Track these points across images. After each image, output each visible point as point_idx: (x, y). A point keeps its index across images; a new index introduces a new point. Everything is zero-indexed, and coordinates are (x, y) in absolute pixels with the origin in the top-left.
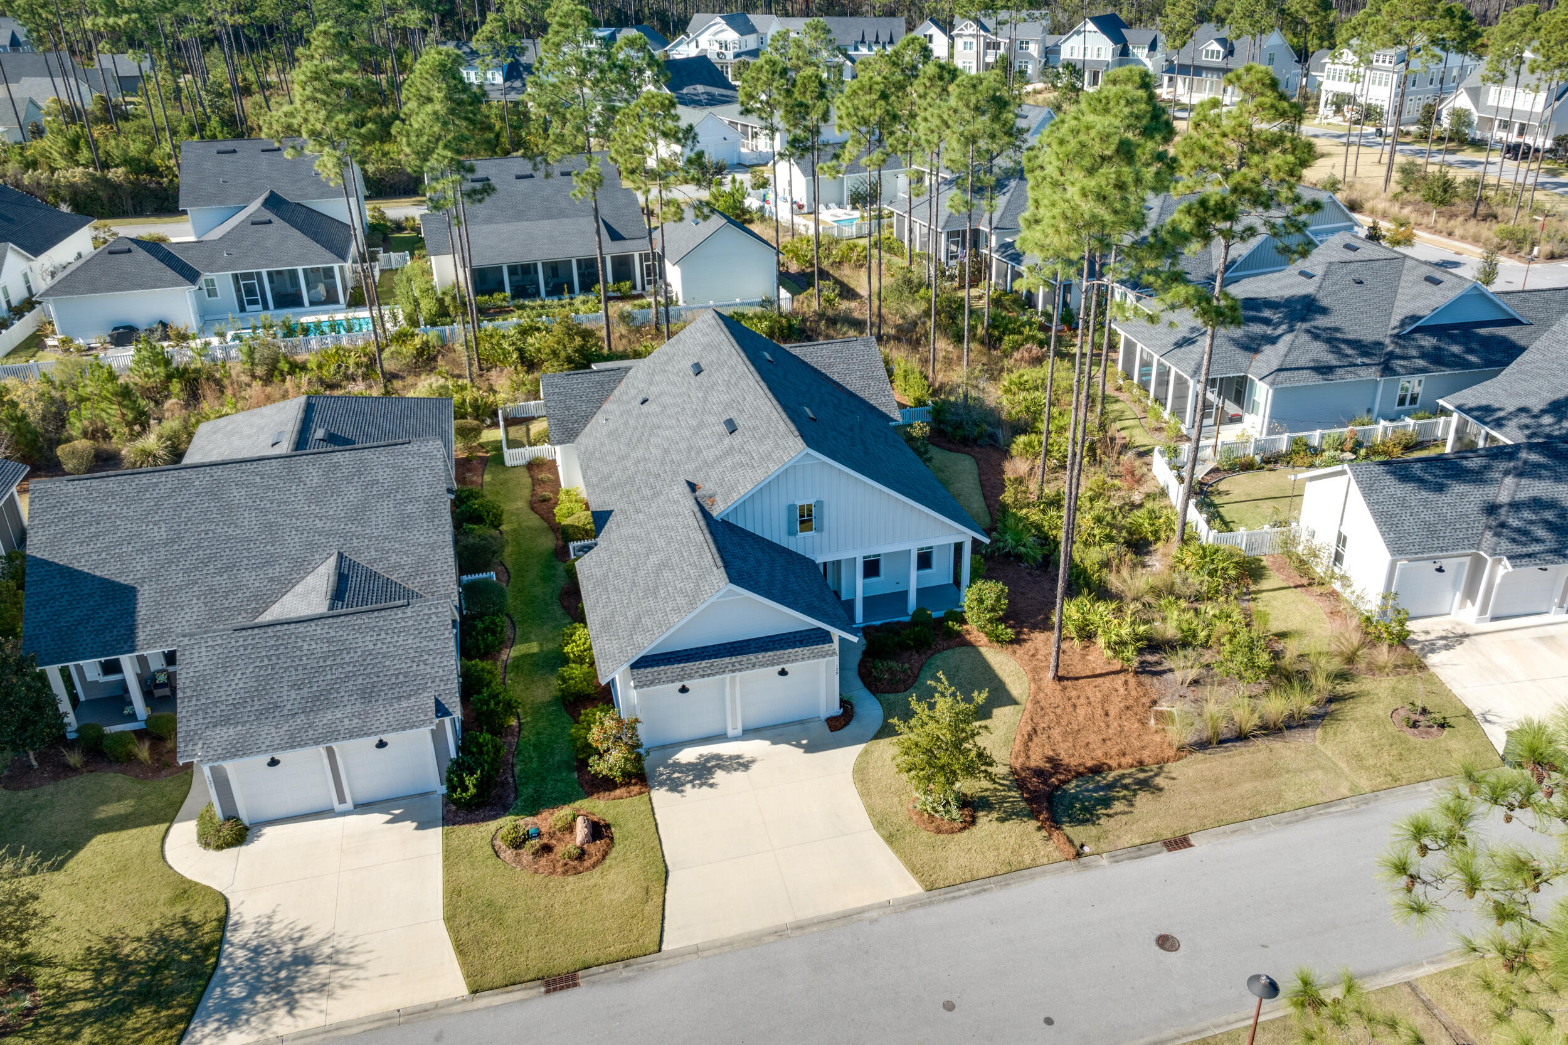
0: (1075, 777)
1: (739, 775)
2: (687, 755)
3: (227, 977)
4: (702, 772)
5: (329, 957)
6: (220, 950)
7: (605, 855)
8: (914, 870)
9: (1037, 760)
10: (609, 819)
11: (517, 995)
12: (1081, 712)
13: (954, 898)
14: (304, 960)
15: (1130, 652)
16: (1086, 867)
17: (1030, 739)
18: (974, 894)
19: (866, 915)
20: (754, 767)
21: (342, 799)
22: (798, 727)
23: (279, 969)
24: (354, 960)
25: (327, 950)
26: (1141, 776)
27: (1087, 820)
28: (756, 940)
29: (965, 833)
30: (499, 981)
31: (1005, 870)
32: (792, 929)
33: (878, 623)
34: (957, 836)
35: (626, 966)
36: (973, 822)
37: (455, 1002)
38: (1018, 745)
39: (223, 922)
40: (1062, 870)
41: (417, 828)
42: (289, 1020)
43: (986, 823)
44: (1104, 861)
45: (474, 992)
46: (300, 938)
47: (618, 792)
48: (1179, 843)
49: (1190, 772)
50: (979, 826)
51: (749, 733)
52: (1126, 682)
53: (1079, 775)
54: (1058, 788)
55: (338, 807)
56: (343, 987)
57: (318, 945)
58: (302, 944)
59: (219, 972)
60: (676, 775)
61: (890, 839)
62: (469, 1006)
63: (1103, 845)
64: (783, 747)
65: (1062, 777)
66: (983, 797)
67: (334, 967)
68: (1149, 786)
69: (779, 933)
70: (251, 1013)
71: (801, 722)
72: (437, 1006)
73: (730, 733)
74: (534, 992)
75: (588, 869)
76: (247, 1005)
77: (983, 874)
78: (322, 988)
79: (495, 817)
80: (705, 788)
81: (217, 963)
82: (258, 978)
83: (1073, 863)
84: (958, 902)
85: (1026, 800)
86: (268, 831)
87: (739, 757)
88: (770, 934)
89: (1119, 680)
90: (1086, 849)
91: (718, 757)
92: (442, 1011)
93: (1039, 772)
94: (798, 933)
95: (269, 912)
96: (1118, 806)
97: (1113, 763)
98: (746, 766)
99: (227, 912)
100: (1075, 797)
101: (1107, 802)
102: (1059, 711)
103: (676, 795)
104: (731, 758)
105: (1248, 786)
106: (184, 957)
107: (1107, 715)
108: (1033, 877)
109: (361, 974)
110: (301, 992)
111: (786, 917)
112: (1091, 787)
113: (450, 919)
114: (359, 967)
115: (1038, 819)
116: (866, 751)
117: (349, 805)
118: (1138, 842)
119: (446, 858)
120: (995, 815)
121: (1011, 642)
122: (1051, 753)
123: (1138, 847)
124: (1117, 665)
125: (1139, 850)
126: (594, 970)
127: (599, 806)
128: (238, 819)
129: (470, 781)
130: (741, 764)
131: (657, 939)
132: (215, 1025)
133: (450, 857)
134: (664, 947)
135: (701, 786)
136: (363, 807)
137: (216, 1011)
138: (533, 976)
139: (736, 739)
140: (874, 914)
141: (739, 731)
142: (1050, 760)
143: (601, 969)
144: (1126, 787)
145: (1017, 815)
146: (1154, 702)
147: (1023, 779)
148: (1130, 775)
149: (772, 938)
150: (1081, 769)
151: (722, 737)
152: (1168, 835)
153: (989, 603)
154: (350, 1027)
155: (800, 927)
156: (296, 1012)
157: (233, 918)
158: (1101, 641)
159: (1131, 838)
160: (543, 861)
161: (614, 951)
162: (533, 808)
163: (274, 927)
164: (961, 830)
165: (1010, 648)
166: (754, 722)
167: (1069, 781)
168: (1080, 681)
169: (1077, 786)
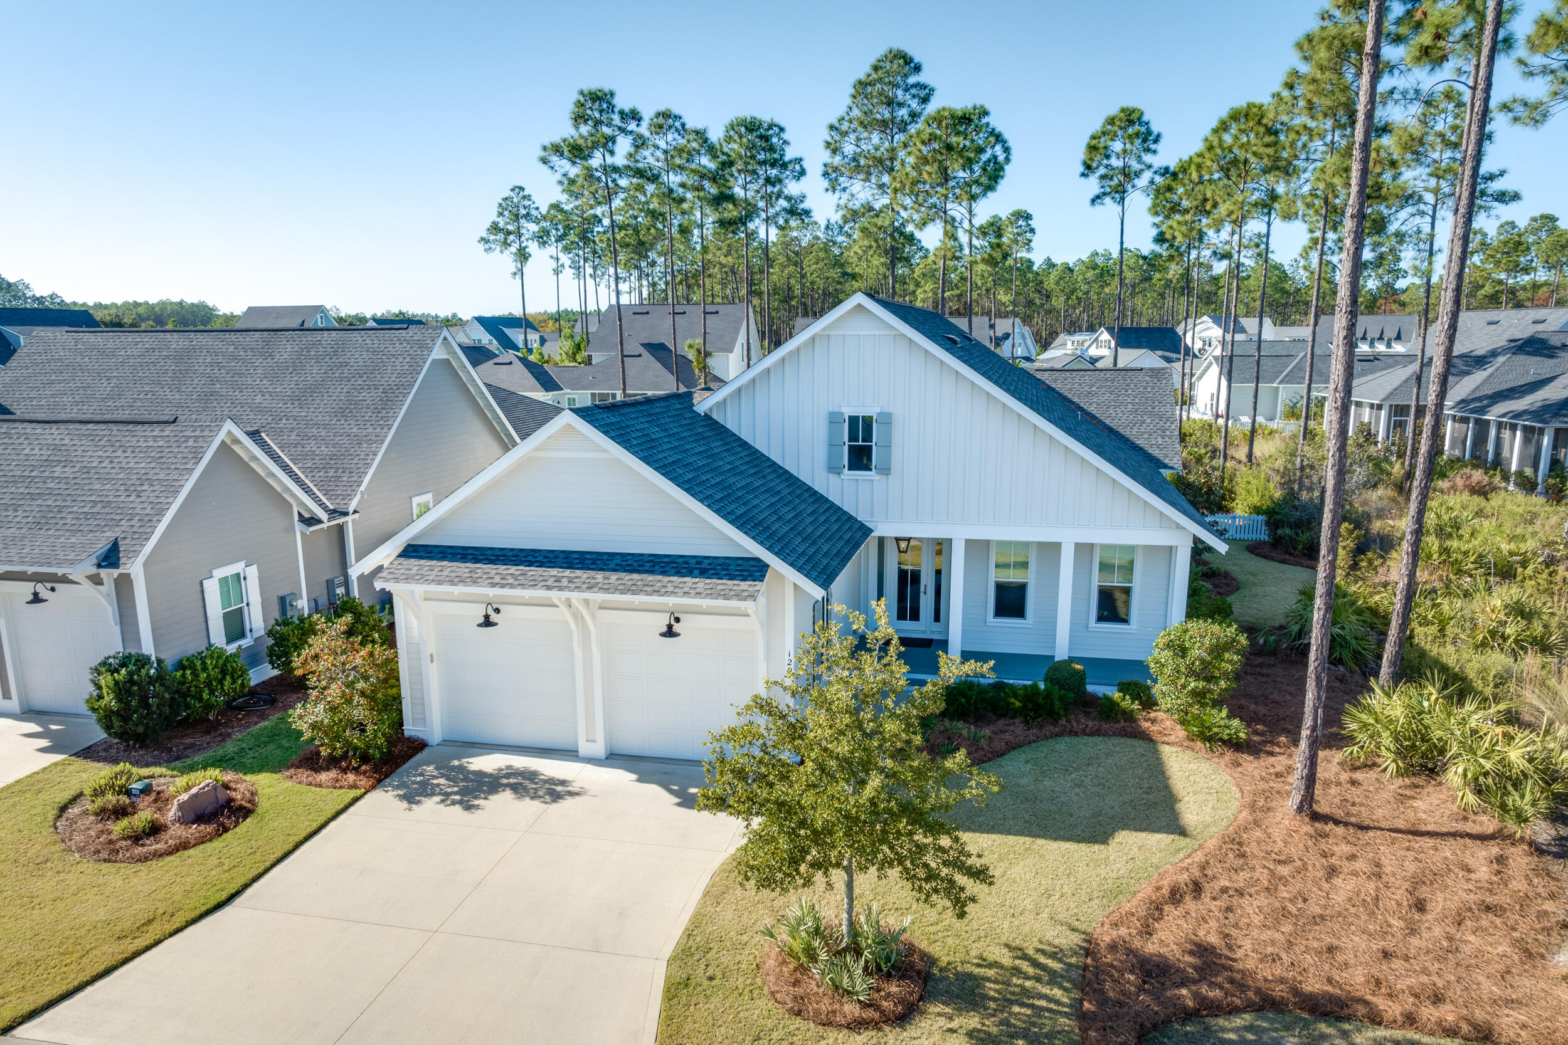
0: (1249, 1007)
1: (531, 806)
2: (487, 763)
4: (480, 788)
7: (184, 846)
10: (260, 805)
12: (1344, 888)
15: (1526, 800)
17: (1176, 896)
20: (568, 803)
36: (904, 1017)
38: (1134, 904)
41: (41, 749)
43: (932, 1033)
47: (324, 777)
50: (911, 1031)
51: (614, 758)
52: (1501, 860)
53: (1267, 1004)
54: (1189, 1015)
60: (437, 781)
64: (654, 790)
65: (1215, 994)
66: (970, 976)
73: (584, 748)
75: (127, 859)
80: (457, 807)
85: (1083, 1017)
87: (563, 783)
89: (1485, 853)
91: (532, 776)
97: (1391, 1009)
98: (556, 797)
102: (1284, 870)
103: (405, 804)
104: (548, 782)
107: (1420, 906)
117: (15, 704)
121: (1235, 745)
122: (1214, 939)
124: (1488, 824)
127: (271, 785)
130: (555, 791)
135: (454, 803)
139: (585, 760)
141: (606, 750)
142: (1202, 950)
147: (1100, 971)
150: (1279, 991)
151: (569, 754)
153: (1197, 652)
158: (1454, 776)
164: (856, 1025)
165: (1229, 755)
166: (633, 741)
167: (1233, 1011)
168: (1371, 834)
169: (1250, 1028)
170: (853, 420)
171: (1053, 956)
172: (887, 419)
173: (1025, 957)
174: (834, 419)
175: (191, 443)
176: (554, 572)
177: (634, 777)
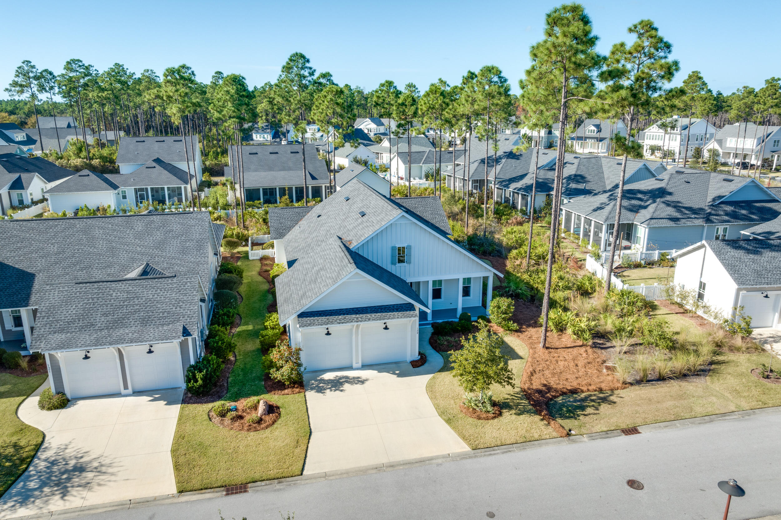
0: (561, 395)
1: (358, 386)
2: (329, 376)
3: (30, 476)
4: (337, 384)
5: (96, 468)
6: (31, 461)
7: (274, 422)
8: (464, 438)
9: (537, 384)
10: (279, 404)
11: (208, 495)
12: (561, 363)
13: (491, 455)
14: (80, 469)
15: (587, 335)
16: (574, 441)
17: (532, 374)
18: (503, 453)
19: (434, 461)
20: (367, 383)
21: (126, 387)
22: (394, 365)
23: (63, 473)
24: (110, 470)
25: (95, 464)
26: (601, 395)
27: (572, 417)
28: (363, 472)
29: (496, 420)
30: (197, 486)
31: (522, 440)
32: (387, 467)
33: (441, 321)
34: (491, 421)
35: (279, 483)
36: (500, 414)
37: (168, 497)
38: (525, 378)
39: (38, 447)
40: (559, 443)
41: (166, 404)
42: (61, 502)
43: (508, 416)
44: (585, 438)
45: (181, 492)
46: (82, 457)
47: (286, 391)
48: (632, 431)
49: (633, 395)
50: (504, 417)
51: (365, 367)
52: (586, 351)
53: (563, 394)
54: (551, 399)
55: (123, 392)
56: (99, 485)
57: (90, 462)
58: (82, 460)
59: (26, 473)
60: (321, 385)
61: (449, 421)
62: (176, 500)
63: (583, 430)
64: (386, 374)
65: (554, 394)
66: (505, 403)
67: (97, 474)
68: (607, 400)
69: (378, 468)
70: (37, 498)
71: (396, 363)
72: (155, 499)
73: (355, 365)
74: (219, 494)
75: (263, 429)
76: (37, 493)
77: (508, 442)
78: (86, 485)
79: (213, 401)
80: (337, 392)
81: (27, 468)
82: (49, 478)
83: (566, 439)
84: (494, 457)
85: (532, 405)
86: (81, 403)
87: (359, 378)
88: (373, 469)
89: (582, 350)
90: (573, 432)
91: (347, 377)
92: (157, 502)
93: (539, 391)
94: (391, 469)
95: (67, 442)
96: (589, 410)
97: (585, 389)
98: (363, 382)
99: (43, 442)
100: (563, 405)
101: (583, 408)
102: (548, 363)
103: (321, 394)
104: (354, 378)
105: (670, 403)
106: (7, 464)
107: (577, 365)
108: (540, 445)
109: (113, 478)
110: (73, 487)
111: (384, 460)
112: (571, 400)
113: (174, 451)
114: (112, 474)
115: (540, 415)
116: (434, 377)
117: (130, 391)
118: (605, 429)
119: (180, 419)
120: (514, 412)
121: (516, 331)
122: (545, 382)
123: (606, 432)
124: (580, 343)
125: (607, 434)
126: (259, 483)
127: (274, 398)
128: (64, 394)
129: (199, 376)
130: (360, 381)
131: (301, 468)
132: (13, 503)
133: (181, 420)
134: (304, 473)
135: (335, 390)
136: (137, 393)
137: (15, 496)
138: (219, 484)
139: (357, 369)
140: (440, 461)
141: (360, 365)
142: (545, 385)
143: (263, 483)
144: (593, 401)
145: (528, 412)
146: (604, 362)
147: (530, 394)
148: (595, 395)
149: (374, 471)
150: (565, 390)
151: (350, 368)
152: (624, 426)
153: (504, 308)
154: (97, 508)
155: (392, 466)
156: (66, 498)
157: (45, 445)
158: (569, 331)
159: (601, 427)
160: (237, 424)
161: (272, 473)
162: (236, 397)
163: (67, 451)
164: (493, 418)
165: (516, 334)
166: (368, 361)
167: (558, 396)
168: (559, 350)
169: (563, 399)
170: (399, 249)
171: (517, 394)
172: (409, 247)
173: (512, 395)
174: (393, 248)
175: (189, 284)
176: (354, 316)
177: (376, 372)
